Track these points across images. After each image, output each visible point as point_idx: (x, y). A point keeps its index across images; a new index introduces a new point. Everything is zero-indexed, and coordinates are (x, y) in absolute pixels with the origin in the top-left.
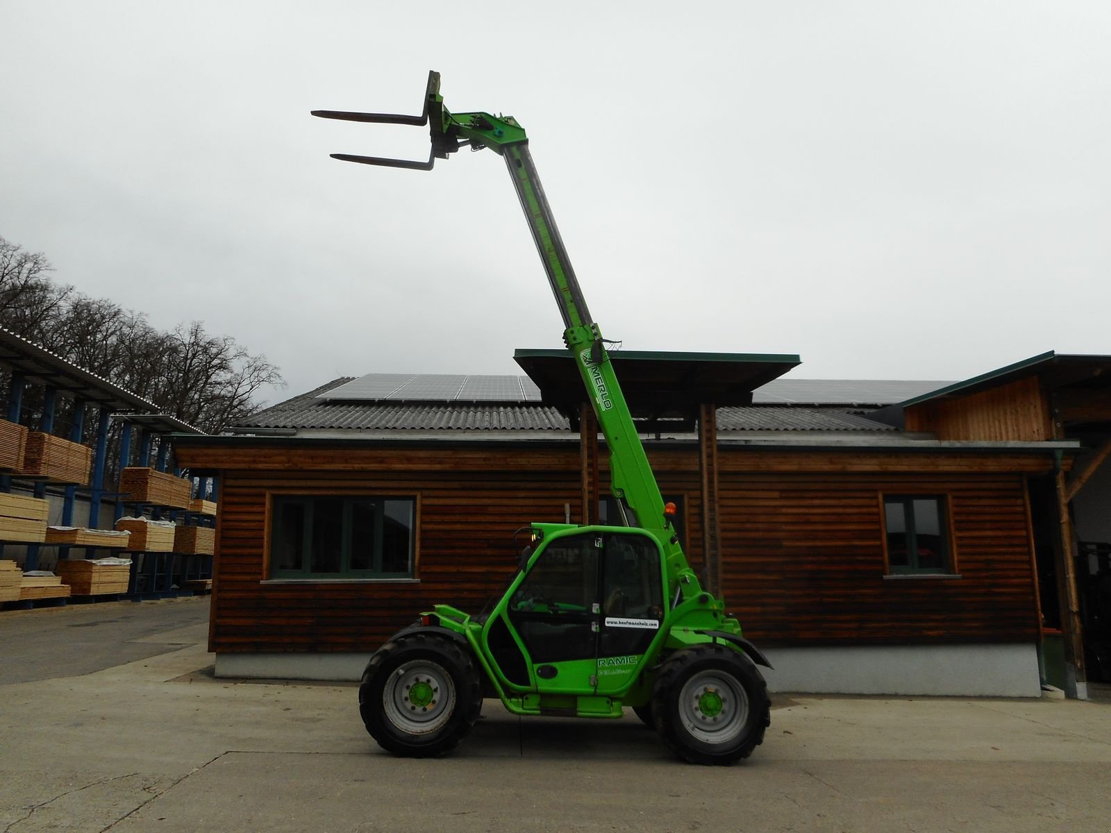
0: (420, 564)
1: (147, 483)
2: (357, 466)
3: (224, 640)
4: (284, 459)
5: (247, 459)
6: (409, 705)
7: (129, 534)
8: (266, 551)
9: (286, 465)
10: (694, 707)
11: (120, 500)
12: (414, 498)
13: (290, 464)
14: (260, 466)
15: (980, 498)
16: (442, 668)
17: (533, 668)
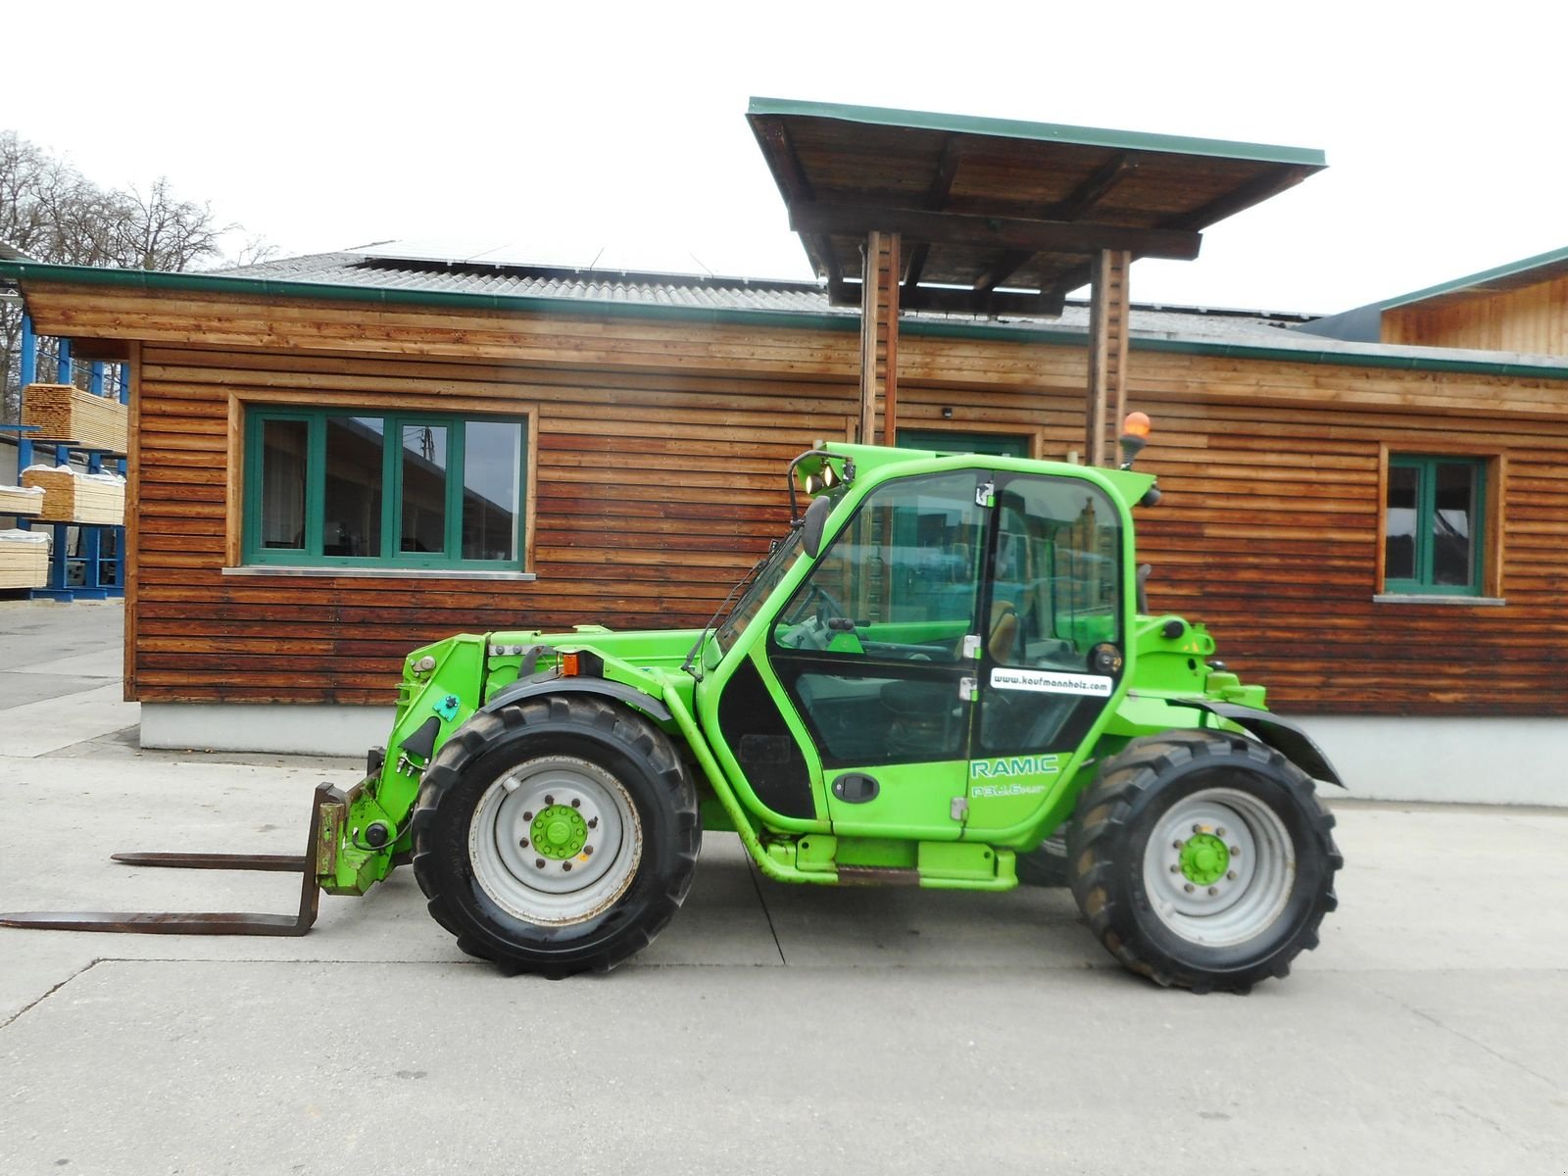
0: (536, 545)
1: (69, 410)
2: (411, 347)
3: (153, 679)
4: (260, 324)
5: (182, 322)
6: (530, 855)
7: (42, 493)
8: (232, 512)
9: (266, 338)
10: (1168, 866)
11: (25, 437)
12: (523, 419)
13: (273, 337)
14: (212, 338)
15: (1553, 464)
16: (609, 776)
17: (822, 780)
